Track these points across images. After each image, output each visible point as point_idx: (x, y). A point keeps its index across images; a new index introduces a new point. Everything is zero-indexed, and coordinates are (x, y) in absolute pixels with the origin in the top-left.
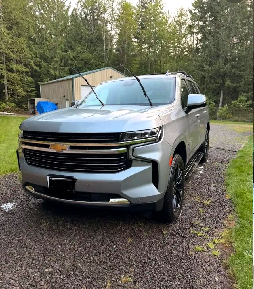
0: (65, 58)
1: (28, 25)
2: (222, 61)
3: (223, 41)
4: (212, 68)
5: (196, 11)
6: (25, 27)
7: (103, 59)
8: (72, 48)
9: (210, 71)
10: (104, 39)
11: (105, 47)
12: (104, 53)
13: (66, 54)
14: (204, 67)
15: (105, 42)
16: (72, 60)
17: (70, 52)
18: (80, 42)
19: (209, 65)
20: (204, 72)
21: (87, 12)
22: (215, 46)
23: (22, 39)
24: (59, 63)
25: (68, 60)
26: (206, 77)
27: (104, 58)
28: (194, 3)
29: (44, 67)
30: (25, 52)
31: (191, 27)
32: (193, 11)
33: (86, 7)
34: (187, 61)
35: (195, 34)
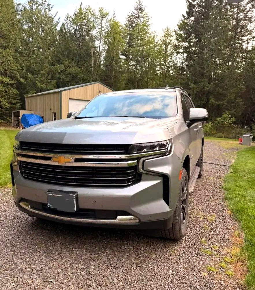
0: (52, 71)
1: (15, 38)
2: (206, 80)
3: (207, 61)
4: (197, 86)
5: (182, 32)
6: (12, 39)
7: (91, 75)
8: (59, 62)
9: (195, 89)
10: (92, 55)
11: (93, 62)
12: (92, 69)
13: (53, 67)
14: (190, 85)
15: (93, 57)
16: (59, 73)
17: (57, 66)
18: (68, 57)
19: (194, 84)
20: (189, 90)
21: (76, 28)
22: (200, 66)
23: (8, 51)
24: (46, 76)
25: (55, 74)
26: (191, 95)
27: (92, 73)
28: (179, 25)
29: (31, 79)
30: (11, 63)
31: (177, 47)
32: (178, 32)
33: (75, 23)
34: (173, 79)
35: (180, 53)
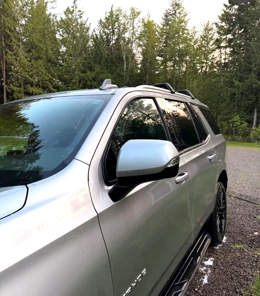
0: (84, 79)
1: (47, 48)
2: (254, 75)
3: (254, 53)
4: (244, 83)
5: (223, 24)
6: (43, 50)
7: (123, 79)
8: (91, 69)
9: (241, 87)
10: (124, 59)
11: (125, 66)
12: (125, 73)
13: (85, 75)
14: (234, 83)
15: (125, 61)
16: (91, 81)
17: (88, 73)
18: (100, 63)
19: (240, 81)
20: (234, 88)
21: (107, 32)
22: (246, 60)
23: (40, 62)
24: (77, 84)
25: (86, 82)
26: (237, 94)
27: (125, 78)
28: (220, 16)
29: (62, 89)
30: (42, 74)
31: (218, 41)
32: (219, 24)
33: (107, 28)
34: (215, 77)
35: (223, 48)
